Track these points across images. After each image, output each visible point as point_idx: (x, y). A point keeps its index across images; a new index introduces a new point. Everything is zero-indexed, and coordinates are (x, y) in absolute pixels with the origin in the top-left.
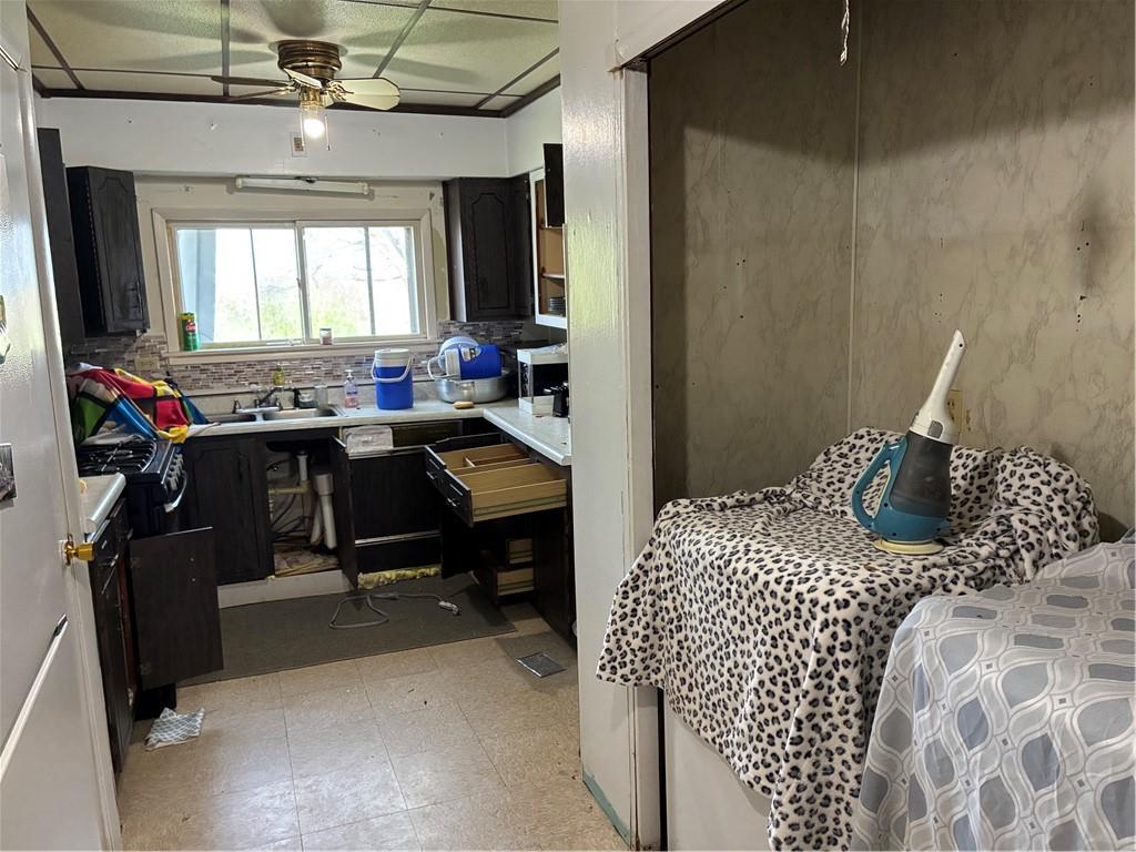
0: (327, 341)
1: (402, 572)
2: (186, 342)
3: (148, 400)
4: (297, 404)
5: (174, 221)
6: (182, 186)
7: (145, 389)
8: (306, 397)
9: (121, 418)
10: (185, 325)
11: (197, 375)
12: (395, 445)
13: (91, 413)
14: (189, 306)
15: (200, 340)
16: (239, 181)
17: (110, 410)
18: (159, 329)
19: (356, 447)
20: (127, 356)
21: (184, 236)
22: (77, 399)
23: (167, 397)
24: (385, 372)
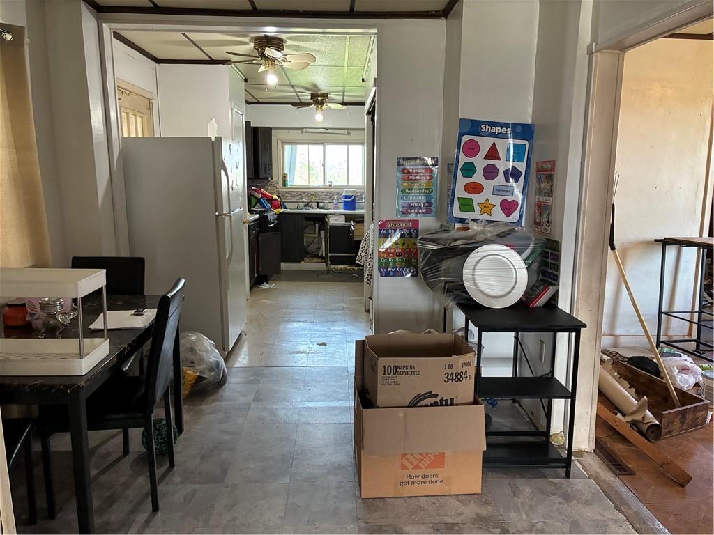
0: (330, 186)
1: (346, 267)
2: (285, 183)
3: (270, 200)
4: (318, 207)
5: (284, 142)
6: (287, 131)
7: (269, 196)
8: (321, 205)
9: (261, 204)
10: (285, 177)
11: (287, 195)
12: (346, 222)
13: (253, 201)
14: (287, 172)
15: (289, 183)
16: (304, 130)
17: (259, 200)
18: (276, 178)
19: (333, 221)
20: (266, 187)
21: (287, 147)
22: (250, 197)
23: (276, 200)
24: (346, 197)
